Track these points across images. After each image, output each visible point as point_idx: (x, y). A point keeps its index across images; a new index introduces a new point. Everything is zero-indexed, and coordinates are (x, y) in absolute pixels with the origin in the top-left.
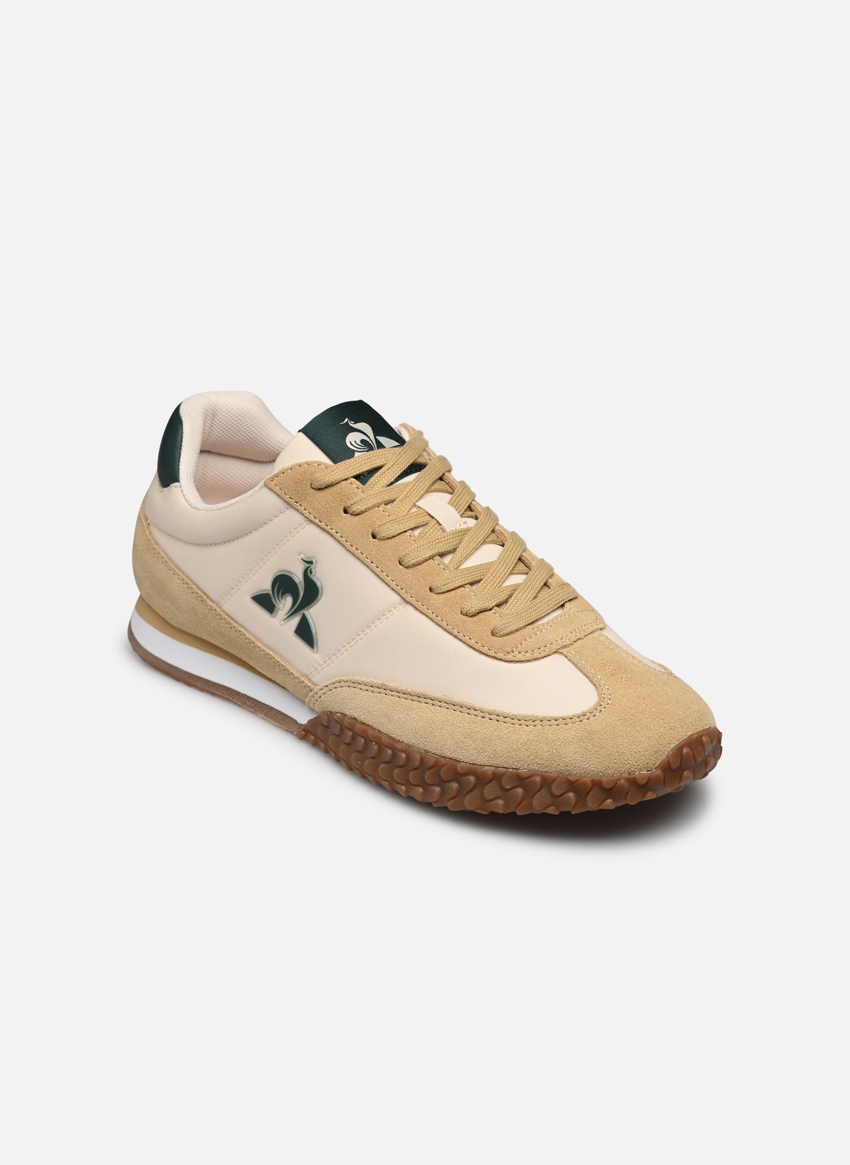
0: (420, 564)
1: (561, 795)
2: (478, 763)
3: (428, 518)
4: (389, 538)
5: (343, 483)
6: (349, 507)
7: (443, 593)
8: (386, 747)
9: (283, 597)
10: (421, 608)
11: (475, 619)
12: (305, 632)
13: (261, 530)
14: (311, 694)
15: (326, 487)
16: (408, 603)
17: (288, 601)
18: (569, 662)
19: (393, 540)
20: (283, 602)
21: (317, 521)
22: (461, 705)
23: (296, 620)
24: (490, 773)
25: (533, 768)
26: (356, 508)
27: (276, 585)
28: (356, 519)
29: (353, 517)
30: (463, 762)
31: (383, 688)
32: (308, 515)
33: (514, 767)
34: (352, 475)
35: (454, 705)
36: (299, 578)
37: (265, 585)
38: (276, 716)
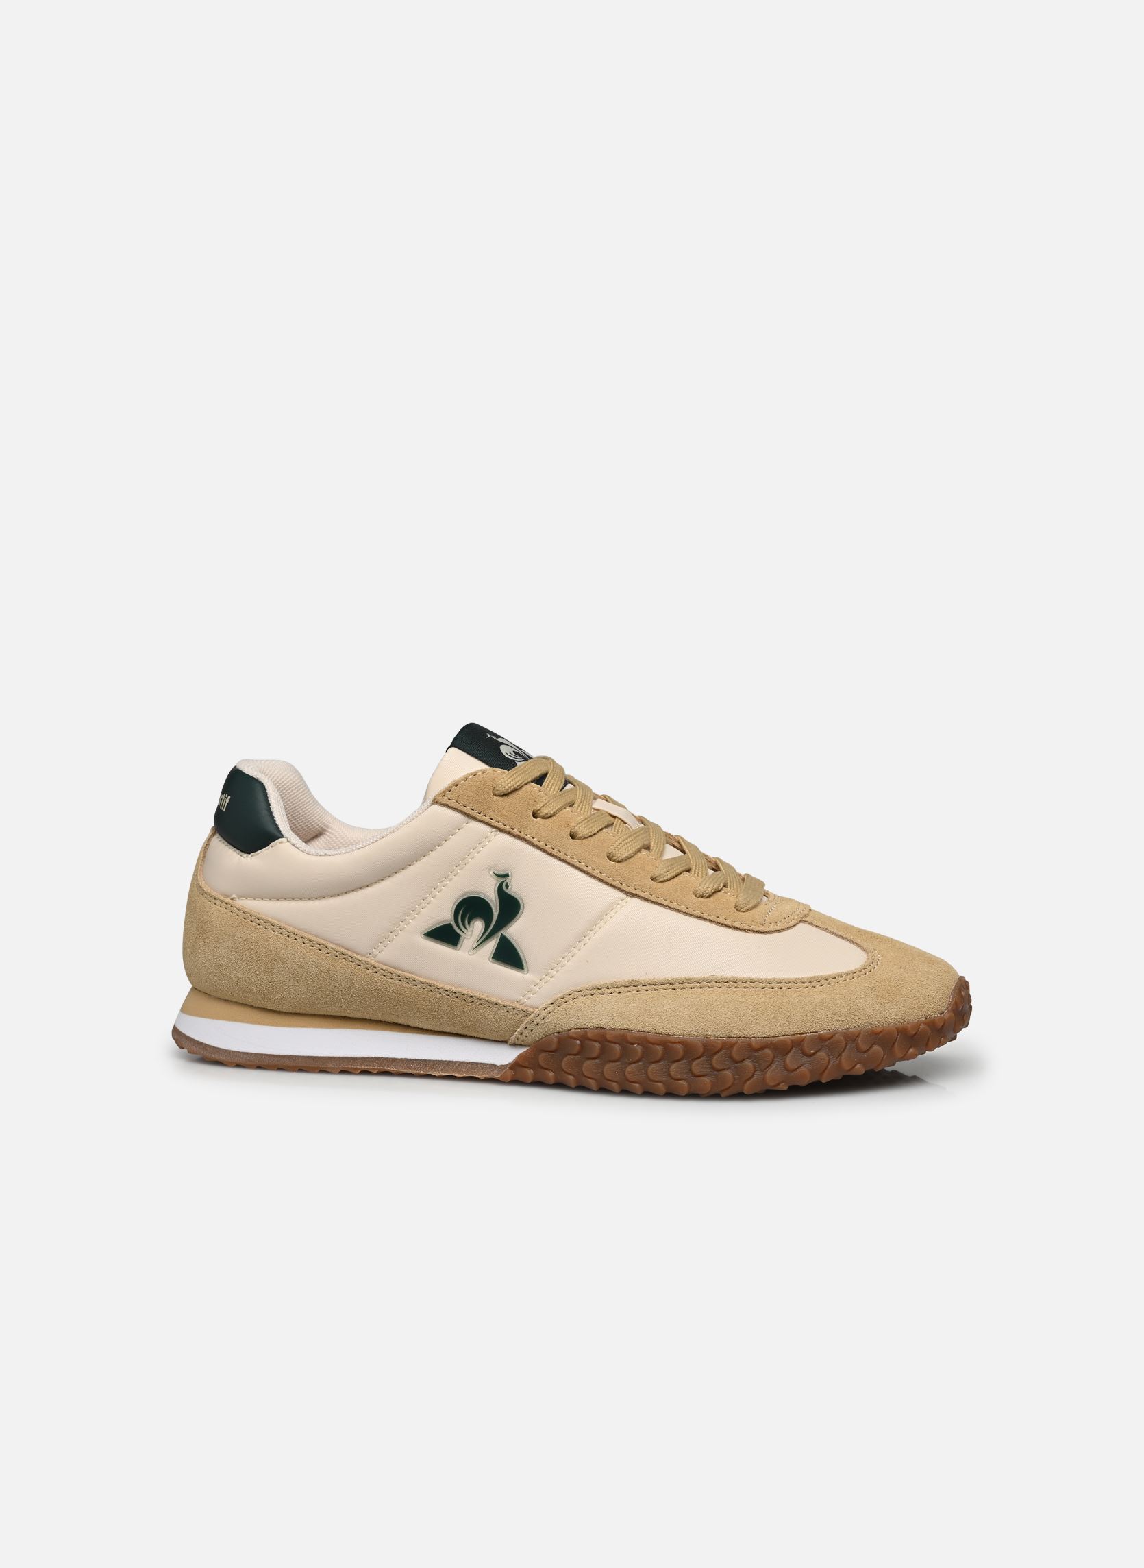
0: (632, 857)
1: (868, 1050)
2: (772, 1035)
3: (612, 819)
4: (590, 836)
5: (526, 787)
6: (540, 809)
7: (667, 880)
8: (653, 1044)
9: (471, 924)
10: (652, 898)
11: (711, 899)
12: (508, 955)
13: (432, 854)
14: (527, 1020)
15: (512, 792)
16: (634, 895)
17: (478, 926)
18: (817, 929)
19: (594, 837)
20: (470, 929)
21: (508, 828)
22: (735, 981)
23: (492, 945)
24: (789, 1040)
25: (833, 1027)
26: (546, 811)
27: (459, 913)
28: (548, 822)
29: (544, 820)
30: (754, 1037)
31: (634, 985)
32: (496, 824)
33: (812, 1030)
34: (530, 780)
35: (727, 983)
36: (491, 896)
37: (444, 913)
38: (460, 1068)
